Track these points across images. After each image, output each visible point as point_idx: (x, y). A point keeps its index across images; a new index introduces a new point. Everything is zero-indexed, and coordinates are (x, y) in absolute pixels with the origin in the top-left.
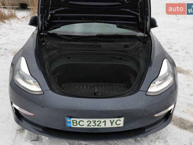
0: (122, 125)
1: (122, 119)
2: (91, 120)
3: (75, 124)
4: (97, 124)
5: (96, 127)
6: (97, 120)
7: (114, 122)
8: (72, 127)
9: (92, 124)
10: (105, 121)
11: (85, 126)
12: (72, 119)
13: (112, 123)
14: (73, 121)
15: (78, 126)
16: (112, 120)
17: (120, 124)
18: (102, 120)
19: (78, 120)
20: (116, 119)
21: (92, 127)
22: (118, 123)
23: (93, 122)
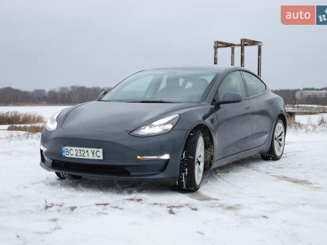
0: (101, 158)
1: (101, 150)
2: (78, 149)
3: (67, 153)
4: (82, 153)
5: (82, 157)
6: (82, 149)
7: (95, 153)
8: (66, 157)
9: (79, 154)
10: (87, 151)
11: (74, 156)
12: (66, 147)
13: (93, 154)
14: (66, 149)
15: (70, 156)
16: (93, 149)
17: (100, 156)
18: (86, 149)
19: (69, 148)
20: (96, 150)
21: (79, 157)
22: (98, 155)
23: (79, 151)
